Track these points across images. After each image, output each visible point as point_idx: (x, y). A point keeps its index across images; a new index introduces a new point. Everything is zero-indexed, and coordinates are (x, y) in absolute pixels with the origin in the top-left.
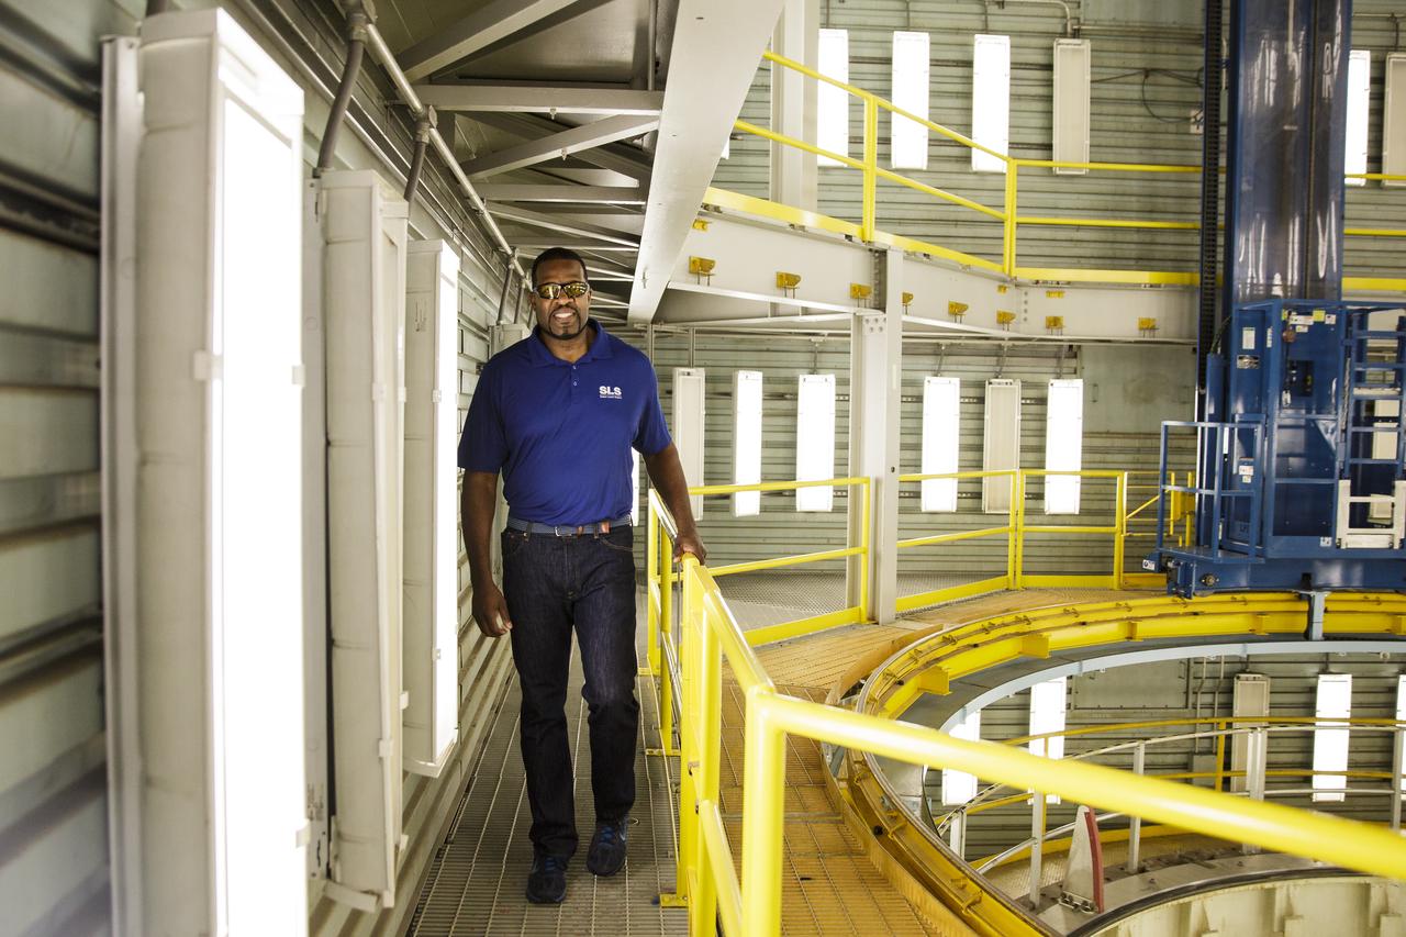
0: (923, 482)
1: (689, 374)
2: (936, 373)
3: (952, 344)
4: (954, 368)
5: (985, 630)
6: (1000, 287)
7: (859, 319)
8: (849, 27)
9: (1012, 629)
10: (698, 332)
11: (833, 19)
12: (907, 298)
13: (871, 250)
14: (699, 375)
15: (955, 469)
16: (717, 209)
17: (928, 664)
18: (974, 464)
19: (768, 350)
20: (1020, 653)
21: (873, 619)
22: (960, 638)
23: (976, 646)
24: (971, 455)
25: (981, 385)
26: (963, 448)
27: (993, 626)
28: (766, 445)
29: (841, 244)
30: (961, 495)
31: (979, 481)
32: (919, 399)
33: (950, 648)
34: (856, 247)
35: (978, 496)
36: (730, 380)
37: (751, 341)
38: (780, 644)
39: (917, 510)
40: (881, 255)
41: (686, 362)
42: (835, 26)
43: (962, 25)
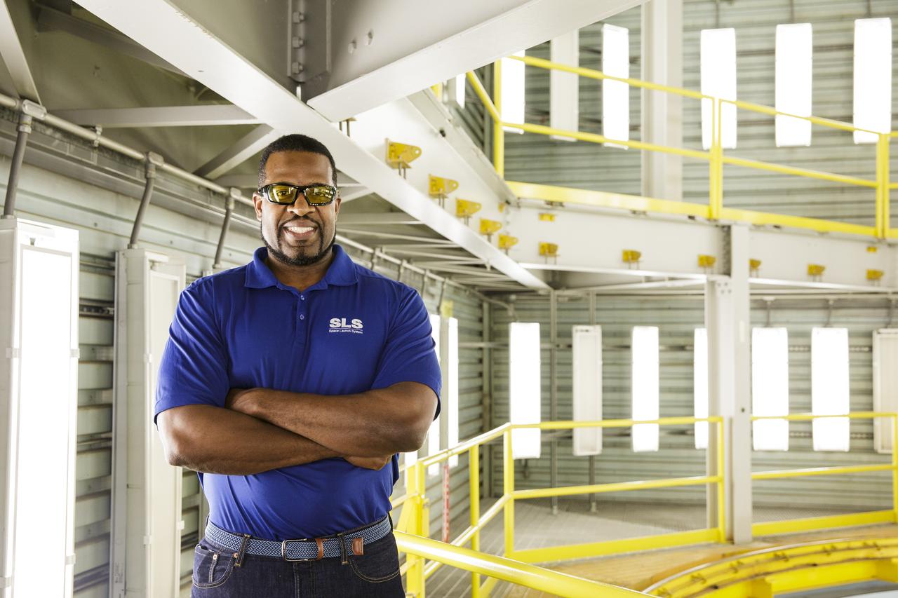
0: (814, 423)
1: (587, 331)
2: (827, 324)
3: (839, 300)
4: (844, 320)
5: (826, 552)
6: (869, 249)
7: (712, 284)
8: (736, 26)
9: (862, 554)
10: (598, 295)
11: (723, 20)
12: (754, 265)
13: (717, 226)
14: (596, 332)
15: (847, 411)
16: (561, 204)
17: (754, 577)
18: (868, 407)
19: (669, 309)
20: (873, 577)
21: (731, 540)
22: (792, 557)
23: (815, 565)
24: (863, 399)
25: (869, 335)
26: (853, 392)
27: (834, 550)
28: (663, 390)
29: (685, 222)
30: (854, 436)
31: (870, 422)
32: (808, 348)
33: (782, 565)
34: (701, 224)
35: (871, 436)
36: (627, 335)
37: (655, 301)
38: (633, 555)
39: (809, 449)
40: (727, 230)
41: (587, 320)
42: (725, 26)
43: (846, 12)
